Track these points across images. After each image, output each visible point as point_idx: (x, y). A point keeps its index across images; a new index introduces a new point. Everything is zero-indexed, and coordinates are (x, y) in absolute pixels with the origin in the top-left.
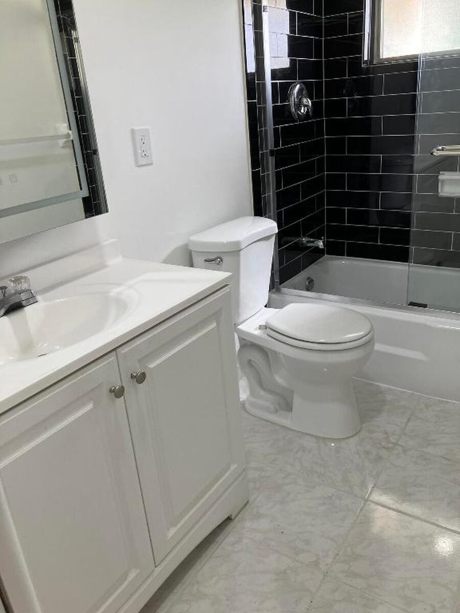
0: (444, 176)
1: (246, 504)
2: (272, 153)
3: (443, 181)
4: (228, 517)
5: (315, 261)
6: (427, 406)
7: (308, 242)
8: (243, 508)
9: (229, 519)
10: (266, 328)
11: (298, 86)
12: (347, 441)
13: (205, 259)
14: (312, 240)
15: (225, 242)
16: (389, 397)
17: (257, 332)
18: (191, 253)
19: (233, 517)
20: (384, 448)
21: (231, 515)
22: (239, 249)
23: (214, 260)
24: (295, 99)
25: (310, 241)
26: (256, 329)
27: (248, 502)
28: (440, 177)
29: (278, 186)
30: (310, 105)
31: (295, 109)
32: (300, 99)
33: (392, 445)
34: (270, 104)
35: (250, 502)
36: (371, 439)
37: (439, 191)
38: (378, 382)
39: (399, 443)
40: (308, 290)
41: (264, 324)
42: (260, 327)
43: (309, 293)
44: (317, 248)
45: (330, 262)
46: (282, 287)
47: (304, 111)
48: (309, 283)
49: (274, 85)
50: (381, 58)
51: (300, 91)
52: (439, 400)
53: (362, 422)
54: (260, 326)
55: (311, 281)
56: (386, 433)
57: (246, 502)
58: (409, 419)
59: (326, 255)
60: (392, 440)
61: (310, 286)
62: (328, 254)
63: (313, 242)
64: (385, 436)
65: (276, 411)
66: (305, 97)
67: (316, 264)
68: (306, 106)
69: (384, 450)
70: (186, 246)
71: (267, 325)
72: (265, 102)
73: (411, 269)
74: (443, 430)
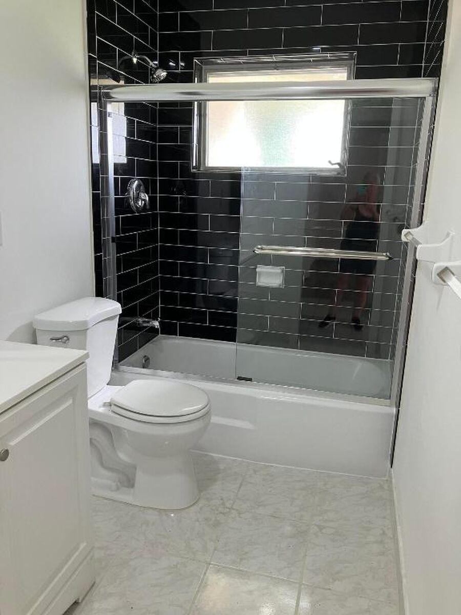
0: (260, 269)
1: (93, 586)
2: (113, 239)
3: (260, 273)
4: (75, 602)
5: (149, 341)
6: (255, 472)
7: (144, 322)
8: (90, 589)
9: (76, 603)
10: (111, 405)
11: (136, 182)
12: (187, 510)
13: (51, 337)
14: (147, 320)
15: (71, 322)
16: (222, 466)
17: (101, 410)
18: (35, 332)
19: (80, 601)
20: (221, 513)
21: (78, 599)
22: (86, 328)
23: (61, 339)
24: (133, 193)
25: (145, 321)
26: (100, 407)
27: (94, 583)
28: (257, 270)
29: (119, 270)
30: (148, 199)
31: (134, 202)
32: (139, 193)
33: (228, 510)
34: (112, 196)
35: (97, 582)
36: (209, 506)
37: (257, 281)
38: (212, 453)
39: (234, 507)
40: (144, 367)
41: (109, 401)
42: (105, 405)
43: (145, 370)
44: (153, 328)
45: (164, 341)
46: (121, 365)
47: (142, 204)
48: (145, 361)
49: (116, 180)
50: (206, 165)
51: (139, 186)
52: (265, 465)
53: (200, 491)
54: (105, 403)
55: (147, 359)
56: (222, 499)
57: (93, 582)
58: (241, 485)
59: (160, 335)
60: (228, 505)
61: (146, 363)
62: (161, 334)
63: (148, 322)
64: (221, 501)
65: (118, 489)
66: (142, 192)
67: (152, 343)
68: (144, 200)
69: (221, 515)
70: (31, 324)
71: (112, 402)
72: (108, 193)
73: (238, 348)
74: (270, 491)
